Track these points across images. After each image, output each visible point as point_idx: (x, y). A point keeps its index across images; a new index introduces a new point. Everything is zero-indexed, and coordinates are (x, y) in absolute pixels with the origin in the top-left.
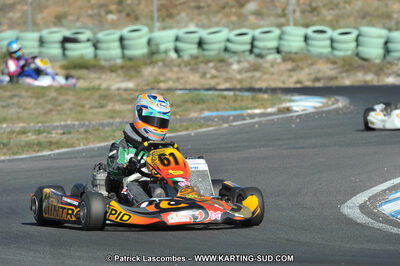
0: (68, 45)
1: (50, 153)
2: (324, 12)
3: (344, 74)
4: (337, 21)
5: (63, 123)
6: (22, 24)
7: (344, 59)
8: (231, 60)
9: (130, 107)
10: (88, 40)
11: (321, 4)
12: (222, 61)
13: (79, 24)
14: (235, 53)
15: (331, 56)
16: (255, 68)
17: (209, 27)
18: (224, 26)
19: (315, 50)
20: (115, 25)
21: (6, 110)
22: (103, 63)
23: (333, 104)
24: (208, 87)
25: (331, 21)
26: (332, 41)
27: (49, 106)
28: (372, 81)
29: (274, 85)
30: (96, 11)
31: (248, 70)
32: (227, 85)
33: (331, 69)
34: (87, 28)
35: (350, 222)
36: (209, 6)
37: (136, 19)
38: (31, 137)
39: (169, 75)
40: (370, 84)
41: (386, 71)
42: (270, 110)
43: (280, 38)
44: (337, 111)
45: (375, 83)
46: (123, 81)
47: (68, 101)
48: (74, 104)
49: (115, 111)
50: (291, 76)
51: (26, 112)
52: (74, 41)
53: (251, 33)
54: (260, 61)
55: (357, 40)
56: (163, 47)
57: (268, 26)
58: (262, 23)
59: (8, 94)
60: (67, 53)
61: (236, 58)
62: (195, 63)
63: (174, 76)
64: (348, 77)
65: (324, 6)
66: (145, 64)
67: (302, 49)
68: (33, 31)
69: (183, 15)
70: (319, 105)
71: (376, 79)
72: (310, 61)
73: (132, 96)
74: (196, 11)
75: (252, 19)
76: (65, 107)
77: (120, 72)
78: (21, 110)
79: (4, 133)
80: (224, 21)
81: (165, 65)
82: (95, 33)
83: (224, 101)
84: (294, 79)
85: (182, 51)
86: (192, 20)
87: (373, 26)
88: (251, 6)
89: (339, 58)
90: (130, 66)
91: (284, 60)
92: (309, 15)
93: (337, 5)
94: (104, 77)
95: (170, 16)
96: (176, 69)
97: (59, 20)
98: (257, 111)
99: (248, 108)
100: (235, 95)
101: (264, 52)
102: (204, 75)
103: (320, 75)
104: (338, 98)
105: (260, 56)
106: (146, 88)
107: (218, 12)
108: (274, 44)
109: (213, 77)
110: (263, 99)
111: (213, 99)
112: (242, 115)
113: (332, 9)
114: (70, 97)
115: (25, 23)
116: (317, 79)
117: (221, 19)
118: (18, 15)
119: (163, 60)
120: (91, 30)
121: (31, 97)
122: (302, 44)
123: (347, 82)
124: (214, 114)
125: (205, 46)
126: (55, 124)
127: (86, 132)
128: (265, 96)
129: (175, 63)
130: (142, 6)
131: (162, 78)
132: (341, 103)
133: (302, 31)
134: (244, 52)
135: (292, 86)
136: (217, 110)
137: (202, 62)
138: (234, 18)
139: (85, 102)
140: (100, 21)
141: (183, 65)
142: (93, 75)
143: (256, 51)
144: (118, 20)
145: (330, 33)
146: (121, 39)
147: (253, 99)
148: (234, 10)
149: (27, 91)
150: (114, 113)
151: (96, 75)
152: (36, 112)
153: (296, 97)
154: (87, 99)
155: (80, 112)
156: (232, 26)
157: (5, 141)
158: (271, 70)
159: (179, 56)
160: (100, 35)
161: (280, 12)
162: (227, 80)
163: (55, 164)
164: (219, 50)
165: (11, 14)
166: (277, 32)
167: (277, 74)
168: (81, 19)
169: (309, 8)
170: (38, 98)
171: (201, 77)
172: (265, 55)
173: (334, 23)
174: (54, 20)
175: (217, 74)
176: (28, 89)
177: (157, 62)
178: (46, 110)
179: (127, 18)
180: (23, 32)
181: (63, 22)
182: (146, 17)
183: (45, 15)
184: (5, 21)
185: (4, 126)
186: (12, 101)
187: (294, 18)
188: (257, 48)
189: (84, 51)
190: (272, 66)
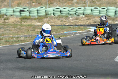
0: (21, 12)
1: (22, 44)
2: (97, 2)
5: (23, 35)
6: (8, 6)
8: (70, 17)
10: (27, 11)
12: (67, 17)
13: (24, 6)
14: (71, 14)
15: (99, 15)
16: (77, 19)
17: (63, 7)
18: (67, 6)
19: (94, 13)
20: (35, 6)
22: (32, 17)
25: (99, 5)
26: (99, 11)
27: (18, 30)
28: (111, 23)
29: (82, 24)
30: (29, 2)
32: (69, 24)
33: (99, 19)
34: (27, 7)
36: (63, 1)
37: (41, 5)
38: (15, 39)
39: (51, 21)
41: (115, 20)
42: (84, 31)
43: (84, 10)
45: (112, 23)
46: (38, 23)
47: (24, 29)
48: (26, 29)
49: (38, 32)
50: (87, 21)
52: (23, 11)
53: (76, 9)
54: (78, 17)
55: (107, 11)
56: (49, 13)
57: (80, 6)
58: (78, 5)
59: (6, 26)
60: (21, 14)
61: (71, 16)
62: (59, 17)
63: (53, 21)
66: (44, 18)
67: (90, 13)
68: (11, 8)
69: (55, 3)
72: (93, 17)
74: (59, 2)
75: (75, 4)
76: (23, 30)
77: (37, 20)
78: (10, 31)
79: (7, 38)
80: (67, 5)
81: (50, 18)
82: (29, 9)
83: (70, 28)
84: (88, 22)
85: (55, 14)
86: (58, 5)
87: (111, 6)
90: (40, 18)
91: (85, 16)
92: (92, 3)
94: (32, 22)
95: (52, 4)
96: (53, 19)
97: (19, 5)
98: (81, 31)
99: (77, 31)
100: (73, 27)
102: (62, 21)
103: (96, 21)
105: (78, 15)
107: (66, 2)
108: (82, 12)
109: (64, 22)
111: (67, 28)
112: (76, 33)
113: (99, 1)
118: (6, 3)
119: (49, 17)
122: (91, 12)
124: (68, 32)
125: (62, 12)
126: (21, 35)
127: (31, 38)
128: (82, 27)
129: (53, 17)
130: (43, 1)
131: (49, 22)
133: (91, 8)
134: (73, 14)
135: (88, 24)
136: (69, 31)
137: (61, 17)
138: (70, 4)
140: (31, 5)
141: (55, 18)
144: (36, 5)
145: (99, 8)
146: (37, 10)
147: (79, 28)
148: (70, 2)
149: (11, 26)
151: (30, 21)
152: (14, 32)
154: (29, 28)
155: (28, 32)
156: (70, 7)
157: (8, 40)
159: (54, 15)
160: (31, 9)
161: (84, 2)
162: (69, 22)
164: (66, 13)
165: (4, 3)
166: (83, 8)
167: (83, 21)
168: (25, 5)
169: (92, 1)
170: (15, 28)
171: (61, 22)
172: (80, 15)
173: (100, 6)
174: (17, 5)
175: (66, 21)
176: (11, 25)
177: (48, 17)
178: (18, 31)
179: (39, 4)
180: (8, 8)
181: (20, 5)
182: (44, 4)
183: (14, 3)
184: (2, 5)
185: (6, 36)
186: (7, 29)
187: (88, 4)
188: (77, 13)
189: (26, 14)
190: (82, 18)
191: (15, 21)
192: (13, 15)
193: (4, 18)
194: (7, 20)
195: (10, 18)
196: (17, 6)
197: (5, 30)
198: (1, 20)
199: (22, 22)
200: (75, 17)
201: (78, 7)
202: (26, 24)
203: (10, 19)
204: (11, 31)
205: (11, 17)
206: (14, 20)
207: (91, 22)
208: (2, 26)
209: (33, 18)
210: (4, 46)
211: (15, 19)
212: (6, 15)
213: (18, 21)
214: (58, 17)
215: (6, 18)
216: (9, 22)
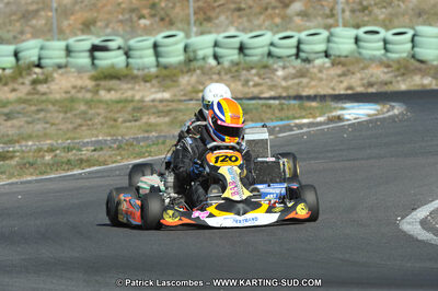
0: (97, 54)
1: (80, 171)
2: (376, 11)
3: (399, 78)
4: (390, 21)
5: (93, 139)
6: (47, 33)
7: (398, 61)
8: (275, 66)
9: (167, 119)
10: (119, 48)
11: (373, 3)
12: (265, 67)
13: (109, 30)
14: (279, 58)
15: (384, 59)
16: (302, 74)
17: (251, 31)
18: (267, 29)
19: (364, 51)
20: (148, 31)
21: (31, 126)
22: (135, 72)
23: (388, 111)
24: (251, 96)
25: (384, 21)
26: (385, 42)
27: (79, 121)
28: (430, 85)
29: (322, 91)
30: (127, 16)
31: (294, 77)
32: (272, 93)
33: (385, 73)
34: (118, 35)
35: (410, 239)
36: (250, 7)
37: (171, 24)
40: (428, 88)
42: (319, 119)
43: (328, 40)
44: (392, 118)
45: (434, 87)
46: (156, 92)
47: (99, 115)
48: (106, 117)
49: (150, 125)
50: (341, 82)
51: (53, 127)
52: (104, 49)
53: (297, 36)
54: (307, 66)
55: (412, 41)
56: (201, 54)
57: (314, 28)
58: (308, 24)
59: (33, 108)
60: (96, 62)
61: (281, 64)
62: (236, 70)
64: (404, 80)
65: (376, 4)
66: (182, 72)
67: (352, 52)
68: (59, 40)
69: (222, 18)
70: (372, 112)
71: (434, 82)
72: (362, 65)
73: (169, 108)
74: (237, 14)
75: (298, 20)
76: (96, 121)
77: (154, 82)
78: (47, 126)
79: (30, 151)
80: (267, 23)
81: (203, 73)
82: (126, 40)
83: (268, 110)
84: (345, 84)
85: (221, 57)
86: (232, 23)
87: (430, 25)
88: (297, 7)
89: (393, 60)
90: (166, 75)
91: (333, 64)
92: (358, 14)
93: (390, 4)
94: (137, 87)
95: (209, 19)
96: (215, 77)
97: (87, 27)
98: (305, 121)
99: (295, 118)
100: (280, 104)
101: (312, 56)
102: (247, 81)
103: (373, 79)
104: (393, 104)
105: (307, 60)
106: (184, 98)
107: (261, 13)
108: (322, 47)
109: (256, 85)
110: (310, 108)
111: (257, 109)
112: (289, 125)
113: (385, 7)
114: (101, 111)
115: (50, 30)
116: (371, 85)
117: (264, 21)
118: (43, 22)
119: (201, 68)
120: (122, 36)
121: (59, 112)
122: (353, 46)
123: (403, 87)
125: (247, 52)
126: (85, 140)
127: (118, 148)
128: (314, 104)
129: (215, 70)
130: (177, 10)
131: (201, 88)
132: (397, 109)
133: (353, 32)
134: (289, 56)
135: (342, 92)
137: (243, 69)
138: (278, 20)
139: (117, 116)
140: (132, 27)
141: (223, 73)
142: (125, 86)
143: (302, 54)
144: (152, 24)
145: (383, 33)
146: (155, 46)
147: (302, 108)
148: (277, 11)
149: (54, 105)
150: (150, 127)
151: (130, 86)
152: (64, 127)
153: (348, 105)
154: (119, 112)
155: (112, 127)
156: (275, 29)
157: (31, 160)
158: (320, 75)
159: (219, 63)
160: (132, 42)
161: (327, 11)
162: (271, 87)
163: (87, 183)
164: (262, 55)
165: (34, 22)
166: (325, 34)
167: (326, 80)
168: (111, 25)
169: (360, 7)
170: (66, 112)
171: (243, 85)
172: (313, 60)
173: (387, 22)
174: (81, 27)
175: (261, 81)
176: (54, 103)
177: (194, 70)
178: (75, 125)
179: (161, 23)
180: (48, 40)
181: (92, 28)
182: (182, 21)
183: (71, 22)
184: (28, 29)
185: (30, 143)
186: (38, 116)
187: (343, 19)
188: (303, 52)
189: (115, 61)
190: (320, 71)
191: (74, 87)
192: (66, 66)
193: (35, 76)
194: (45, 86)
195: (55, 75)
196: (83, 32)
197: (28, 123)
198: (23, 84)
199: (97, 91)
200: (294, 67)
201: (305, 30)
202: (113, 96)
203: (53, 80)
204: (53, 124)
205: (60, 71)
206: (69, 85)
207: (354, 85)
208: (19, 107)
209: (140, 73)
210: (12, 184)
211: (73, 79)
212: (39, 66)
213: (84, 85)
214: (234, 69)
215: (41, 77)
216: (51, 93)
